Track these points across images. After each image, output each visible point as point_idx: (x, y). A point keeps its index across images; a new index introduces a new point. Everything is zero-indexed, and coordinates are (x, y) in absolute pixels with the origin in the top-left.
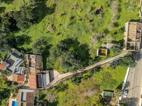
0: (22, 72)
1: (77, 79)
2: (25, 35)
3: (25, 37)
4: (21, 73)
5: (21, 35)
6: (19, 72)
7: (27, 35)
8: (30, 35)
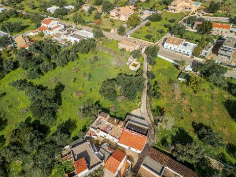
2: (62, 125)
6: (107, 155)
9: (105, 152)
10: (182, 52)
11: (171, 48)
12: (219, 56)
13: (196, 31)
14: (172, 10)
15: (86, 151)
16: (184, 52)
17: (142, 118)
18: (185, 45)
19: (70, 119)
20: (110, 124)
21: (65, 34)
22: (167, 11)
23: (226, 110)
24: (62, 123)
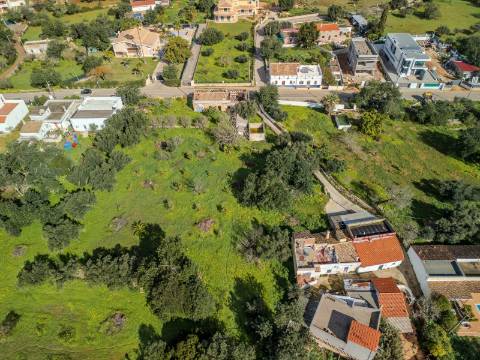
0: (362, 288)
2: (233, 298)
3: (238, 298)
4: (368, 288)
5: (231, 313)
6: (369, 297)
7: (231, 293)
9: (362, 294)
10: (305, 83)
11: (284, 83)
12: (356, 74)
13: (292, 45)
14: (222, 18)
15: (334, 311)
16: (308, 83)
17: (350, 212)
18: (305, 71)
19: (238, 280)
20: (324, 245)
21: (49, 118)
22: (215, 21)
23: (431, 148)
24: (228, 295)
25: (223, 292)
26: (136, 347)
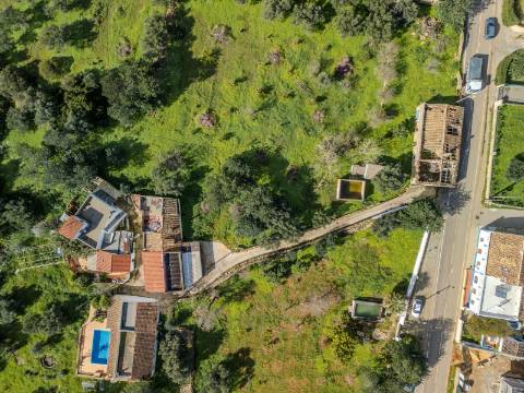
0: (122, 244)
1: (280, 267)
2: (132, 141)
3: (132, 145)
4: (122, 250)
5: (119, 138)
6: (114, 247)
7: (137, 139)
8: (144, 139)
9: (117, 242)
15: (102, 215)
25: (138, 134)
26: (106, 67)
